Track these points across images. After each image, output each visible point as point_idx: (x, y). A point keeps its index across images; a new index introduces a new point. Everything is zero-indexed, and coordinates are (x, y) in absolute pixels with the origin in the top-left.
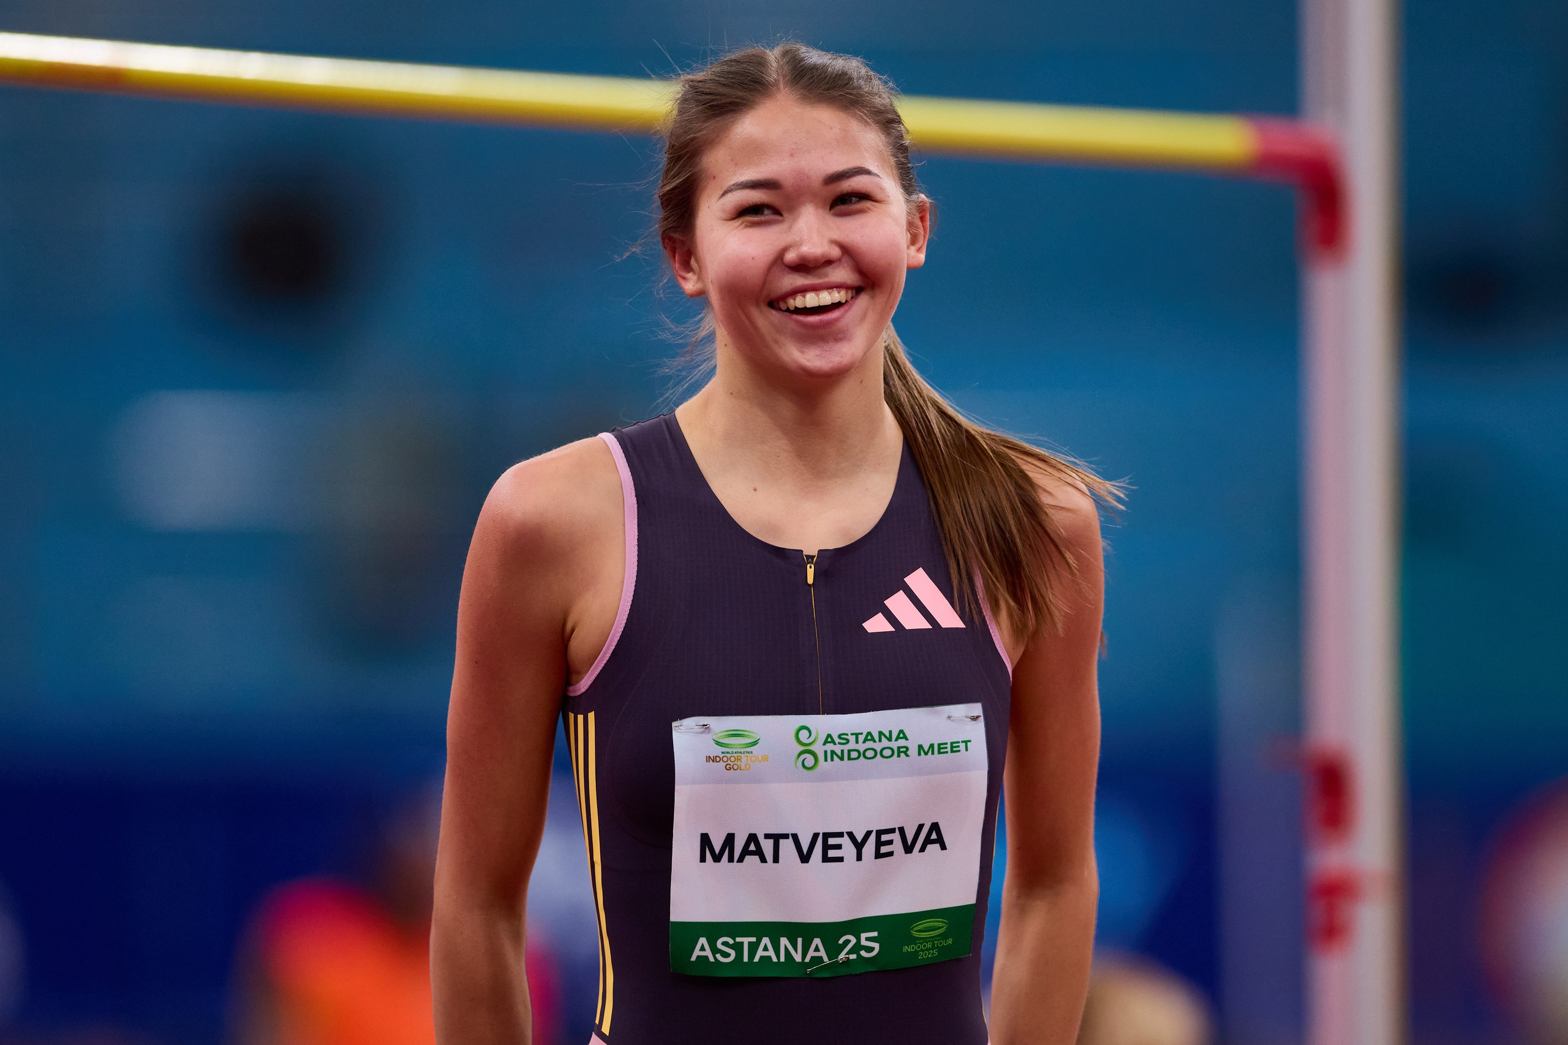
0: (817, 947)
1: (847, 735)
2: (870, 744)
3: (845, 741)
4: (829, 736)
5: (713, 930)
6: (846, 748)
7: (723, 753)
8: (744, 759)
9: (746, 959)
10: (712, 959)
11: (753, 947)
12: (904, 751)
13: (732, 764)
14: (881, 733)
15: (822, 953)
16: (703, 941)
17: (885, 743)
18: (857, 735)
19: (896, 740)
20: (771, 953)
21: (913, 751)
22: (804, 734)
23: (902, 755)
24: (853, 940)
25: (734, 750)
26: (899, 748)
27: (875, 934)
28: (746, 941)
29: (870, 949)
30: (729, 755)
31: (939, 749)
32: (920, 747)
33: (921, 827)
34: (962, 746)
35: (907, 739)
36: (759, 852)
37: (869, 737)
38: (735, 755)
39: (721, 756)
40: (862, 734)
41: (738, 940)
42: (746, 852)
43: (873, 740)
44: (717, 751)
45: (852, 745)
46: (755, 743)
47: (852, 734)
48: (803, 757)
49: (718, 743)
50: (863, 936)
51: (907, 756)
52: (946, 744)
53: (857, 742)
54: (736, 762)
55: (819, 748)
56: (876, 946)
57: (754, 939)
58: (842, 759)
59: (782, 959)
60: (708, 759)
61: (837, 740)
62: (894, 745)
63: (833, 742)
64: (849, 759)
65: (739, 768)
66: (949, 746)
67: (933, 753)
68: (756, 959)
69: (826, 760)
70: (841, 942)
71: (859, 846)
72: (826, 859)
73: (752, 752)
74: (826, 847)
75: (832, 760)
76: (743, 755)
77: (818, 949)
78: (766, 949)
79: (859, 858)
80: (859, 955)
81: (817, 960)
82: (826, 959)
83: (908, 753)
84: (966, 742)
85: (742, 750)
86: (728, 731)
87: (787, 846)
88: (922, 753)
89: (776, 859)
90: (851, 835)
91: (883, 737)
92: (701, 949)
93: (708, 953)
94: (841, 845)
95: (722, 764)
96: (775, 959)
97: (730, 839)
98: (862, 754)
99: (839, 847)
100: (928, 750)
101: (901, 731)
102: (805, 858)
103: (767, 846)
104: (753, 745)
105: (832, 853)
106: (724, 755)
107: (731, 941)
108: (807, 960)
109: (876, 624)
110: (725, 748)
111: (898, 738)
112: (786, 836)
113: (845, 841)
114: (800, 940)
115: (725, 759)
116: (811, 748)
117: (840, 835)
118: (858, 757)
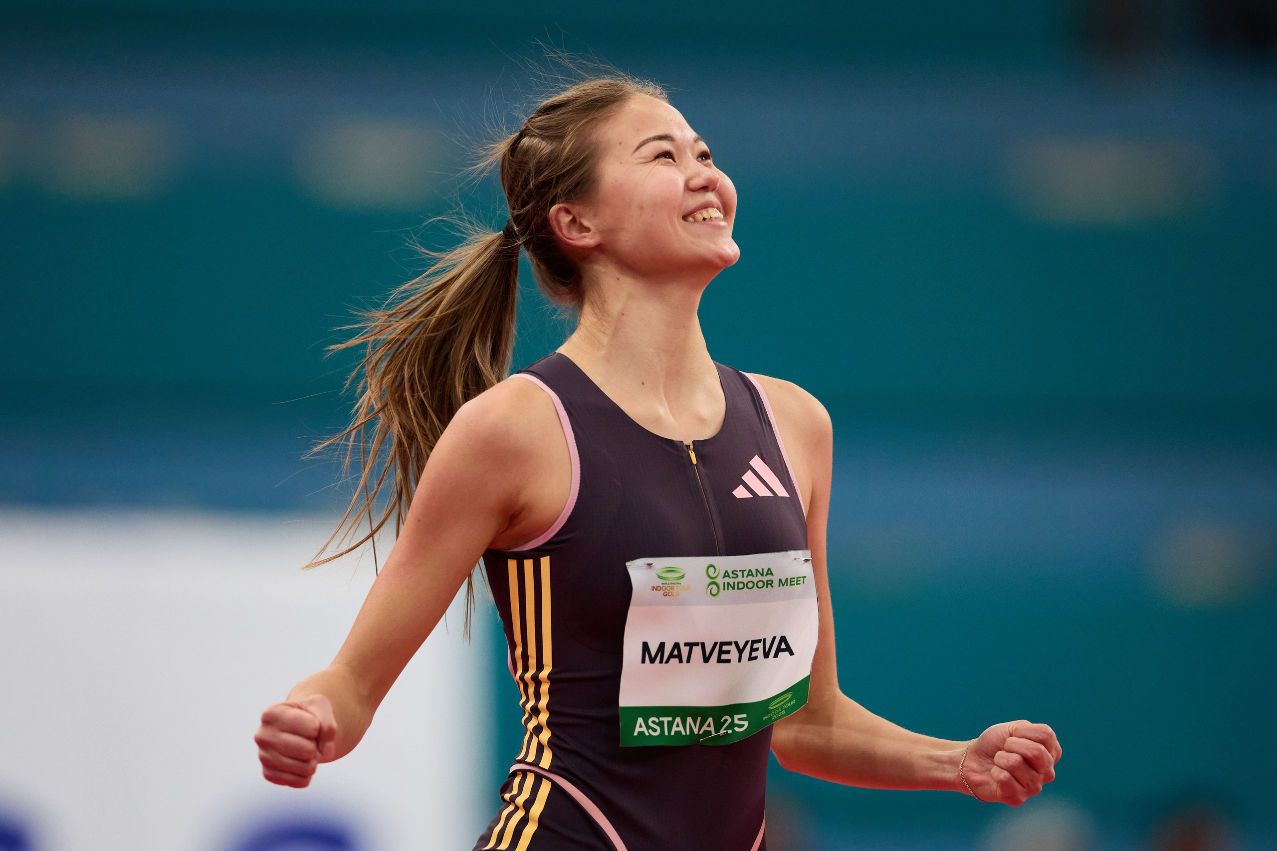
0: (709, 724)
1: (737, 571)
2: (750, 578)
3: (735, 576)
4: (726, 572)
5: (647, 712)
6: (736, 580)
7: (663, 584)
8: (675, 589)
9: (666, 733)
10: (647, 734)
11: (670, 724)
12: (770, 583)
13: (668, 592)
14: (757, 570)
15: (712, 729)
16: (640, 720)
17: (760, 577)
18: (743, 571)
19: (766, 575)
20: (681, 728)
21: (776, 583)
22: (711, 570)
23: (769, 586)
24: (729, 720)
25: (670, 582)
26: (767, 581)
27: (745, 716)
28: (666, 720)
29: (741, 726)
30: (666, 586)
31: (791, 582)
32: (780, 580)
33: (774, 638)
34: (802, 579)
35: (772, 575)
36: (679, 657)
37: (750, 573)
38: (671, 585)
39: (661, 586)
40: (745, 570)
41: (661, 719)
42: (671, 656)
43: (752, 575)
44: (659, 582)
45: (740, 579)
46: (682, 577)
47: (740, 571)
48: (712, 586)
49: (660, 577)
50: (736, 717)
51: (772, 587)
52: (794, 578)
53: (743, 577)
54: (670, 591)
55: (720, 581)
56: (746, 723)
57: (670, 719)
58: (733, 588)
59: (688, 733)
60: (653, 588)
61: (731, 575)
62: (765, 579)
63: (729, 576)
64: (738, 588)
65: (672, 595)
66: (795, 580)
67: (787, 585)
68: (673, 733)
69: (724, 589)
70: (722, 721)
71: (741, 651)
72: (720, 661)
73: (680, 584)
74: (721, 652)
75: (728, 589)
76: (675, 586)
77: (710, 725)
78: (678, 726)
79: (740, 661)
80: (734, 731)
81: (708, 733)
82: (713, 732)
83: (773, 584)
84: (804, 577)
85: (675, 582)
86: (666, 568)
87: (697, 650)
88: (781, 585)
89: (688, 661)
90: (736, 643)
91: (758, 573)
92: (640, 727)
93: (644, 729)
94: (730, 651)
95: (662, 592)
96: (684, 733)
97: (662, 646)
98: (746, 585)
99: (728, 652)
100: (785, 583)
101: (769, 569)
102: (706, 659)
103: (685, 651)
104: (682, 578)
105: (724, 657)
106: (663, 585)
107: (657, 720)
108: (701, 732)
109: (740, 493)
110: (663, 580)
111: (767, 574)
112: (697, 644)
113: (733, 648)
114: (699, 719)
115: (664, 588)
116: (715, 580)
117: (730, 643)
118: (743, 588)
